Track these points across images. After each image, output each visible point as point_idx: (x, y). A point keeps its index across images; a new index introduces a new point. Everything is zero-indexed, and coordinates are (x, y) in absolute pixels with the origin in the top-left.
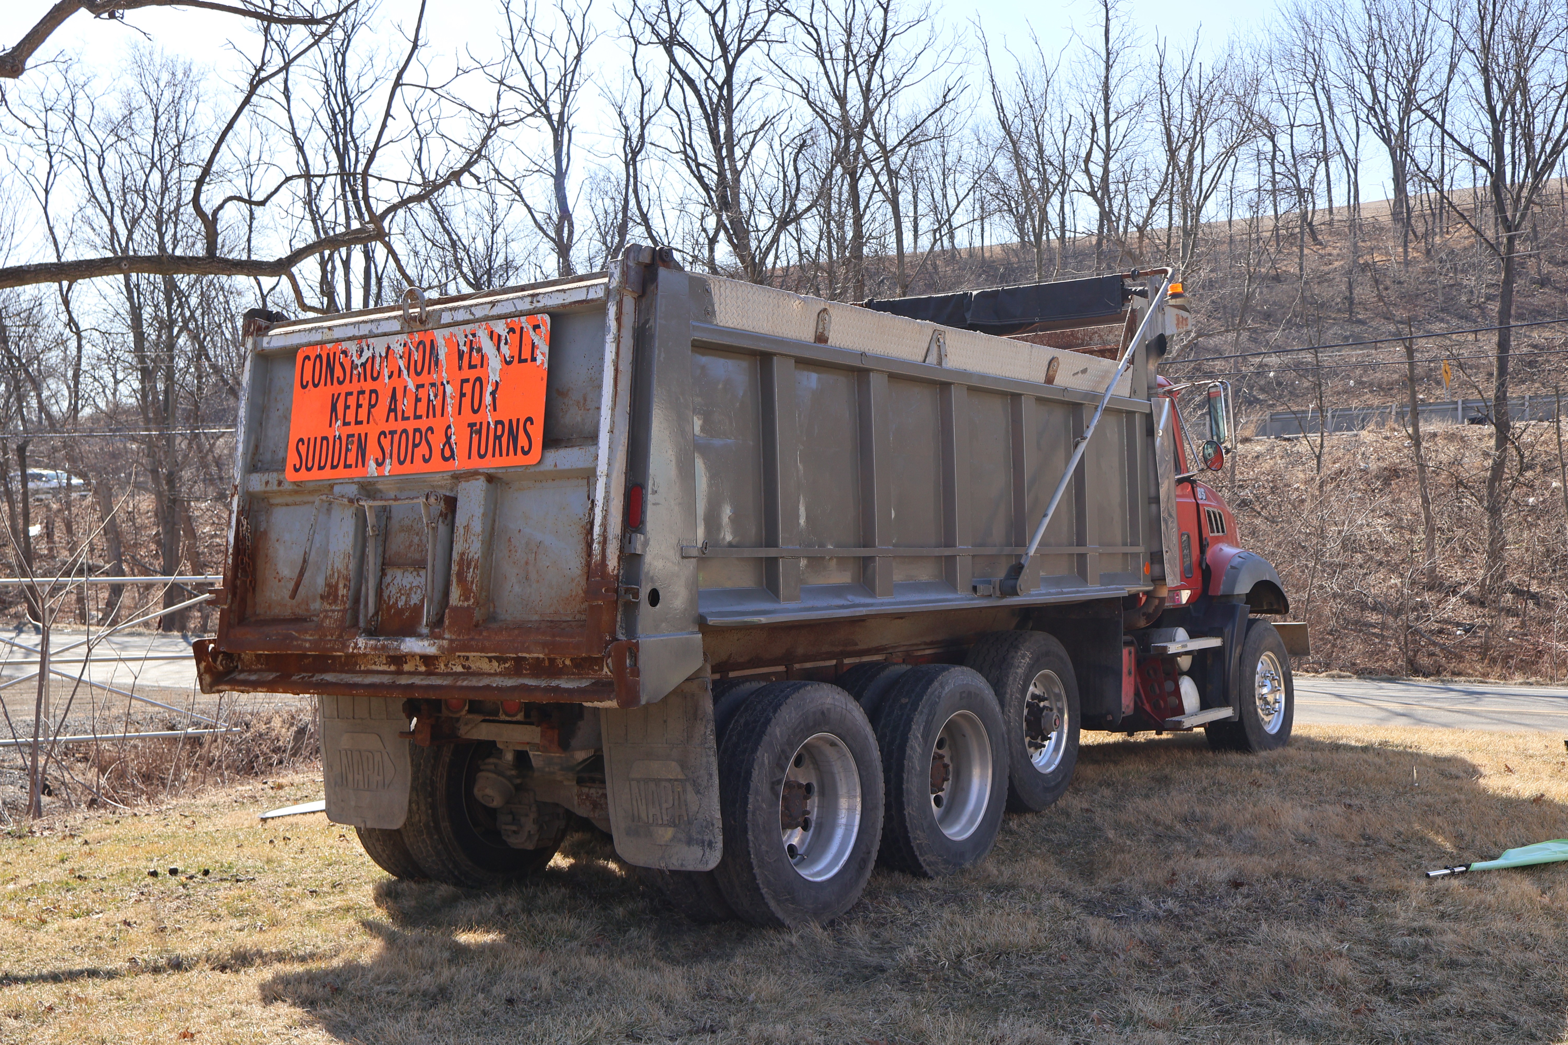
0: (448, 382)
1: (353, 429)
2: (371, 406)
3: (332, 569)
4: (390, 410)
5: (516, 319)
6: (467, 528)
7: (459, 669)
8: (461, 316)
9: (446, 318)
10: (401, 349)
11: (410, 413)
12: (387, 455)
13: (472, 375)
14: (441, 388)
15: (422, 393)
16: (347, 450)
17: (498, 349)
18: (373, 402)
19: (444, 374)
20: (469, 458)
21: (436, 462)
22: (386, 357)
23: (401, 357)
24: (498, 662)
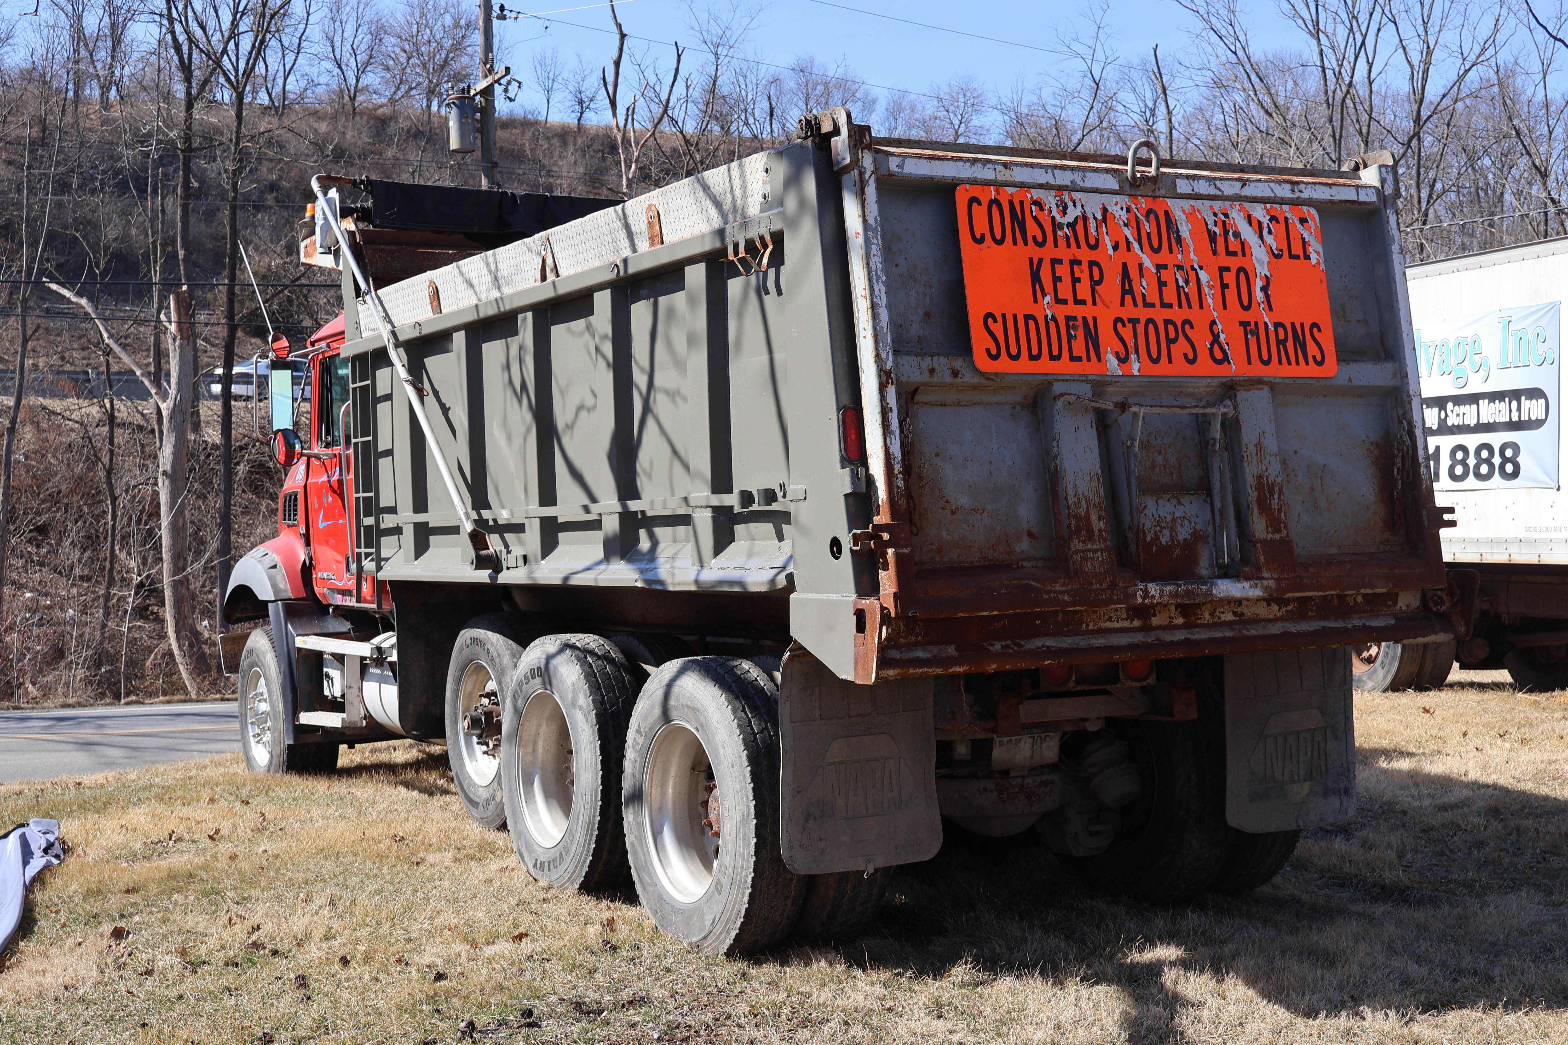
0: (1201, 268)
1: (1071, 309)
2: (1095, 284)
3: (1076, 494)
4: (1124, 293)
5: (1277, 206)
6: (1258, 446)
7: (1230, 617)
8: (1203, 188)
9: (1183, 187)
10: (1124, 215)
11: (1153, 298)
12: (1132, 350)
13: (1234, 263)
14: (1192, 274)
15: (1165, 275)
16: (1070, 337)
17: (1261, 237)
18: (1096, 277)
19: (1192, 256)
20: (1249, 363)
21: (1204, 366)
22: (1104, 220)
23: (1126, 225)
24: (1279, 605)
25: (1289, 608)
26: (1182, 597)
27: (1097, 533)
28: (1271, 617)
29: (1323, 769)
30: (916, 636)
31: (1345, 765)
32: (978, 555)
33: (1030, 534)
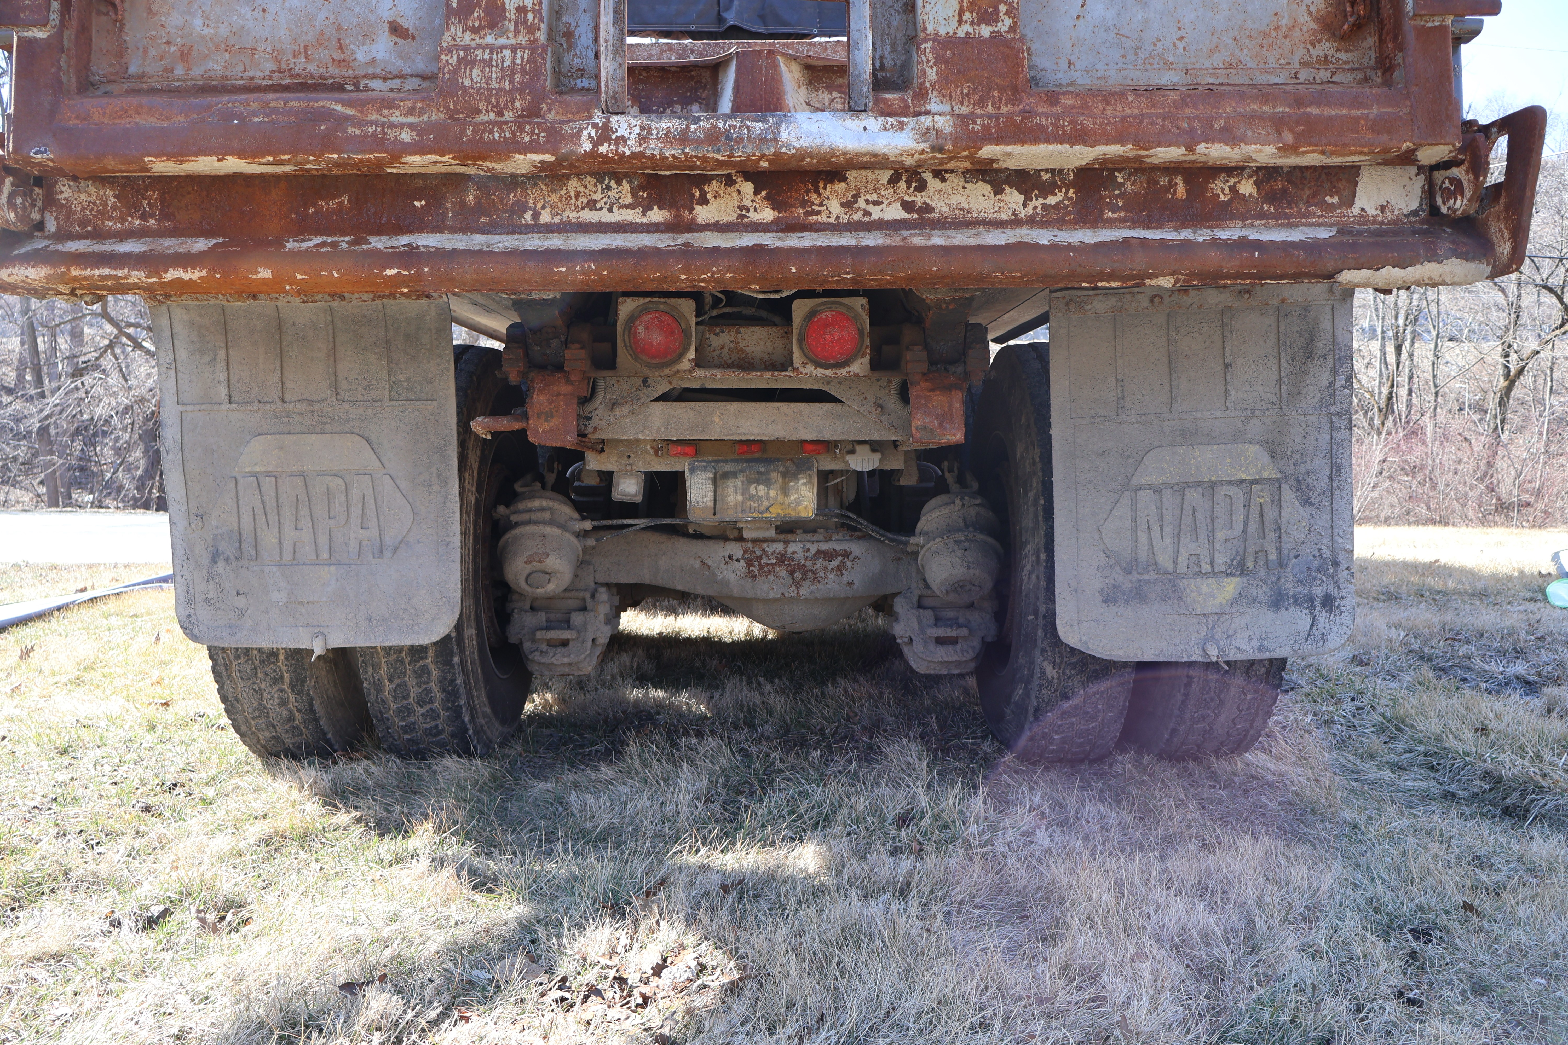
25: (1052, 200)
26: (698, 142)
27: (511, 14)
28: (1004, 216)
29: (1273, 556)
30: (144, 217)
31: (1327, 553)
32: (270, 66)
33: (396, 29)
